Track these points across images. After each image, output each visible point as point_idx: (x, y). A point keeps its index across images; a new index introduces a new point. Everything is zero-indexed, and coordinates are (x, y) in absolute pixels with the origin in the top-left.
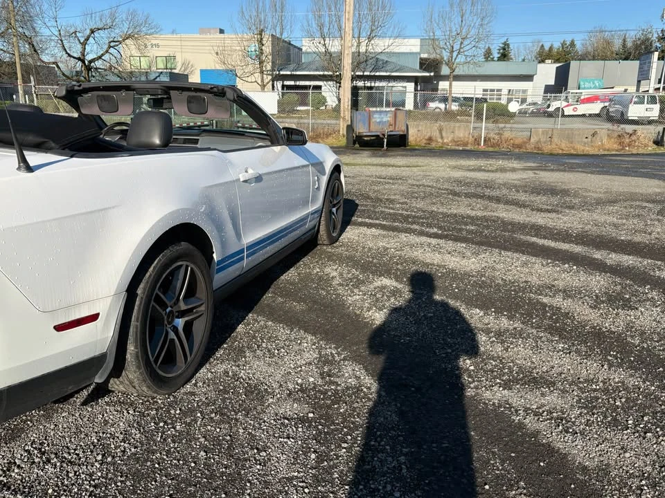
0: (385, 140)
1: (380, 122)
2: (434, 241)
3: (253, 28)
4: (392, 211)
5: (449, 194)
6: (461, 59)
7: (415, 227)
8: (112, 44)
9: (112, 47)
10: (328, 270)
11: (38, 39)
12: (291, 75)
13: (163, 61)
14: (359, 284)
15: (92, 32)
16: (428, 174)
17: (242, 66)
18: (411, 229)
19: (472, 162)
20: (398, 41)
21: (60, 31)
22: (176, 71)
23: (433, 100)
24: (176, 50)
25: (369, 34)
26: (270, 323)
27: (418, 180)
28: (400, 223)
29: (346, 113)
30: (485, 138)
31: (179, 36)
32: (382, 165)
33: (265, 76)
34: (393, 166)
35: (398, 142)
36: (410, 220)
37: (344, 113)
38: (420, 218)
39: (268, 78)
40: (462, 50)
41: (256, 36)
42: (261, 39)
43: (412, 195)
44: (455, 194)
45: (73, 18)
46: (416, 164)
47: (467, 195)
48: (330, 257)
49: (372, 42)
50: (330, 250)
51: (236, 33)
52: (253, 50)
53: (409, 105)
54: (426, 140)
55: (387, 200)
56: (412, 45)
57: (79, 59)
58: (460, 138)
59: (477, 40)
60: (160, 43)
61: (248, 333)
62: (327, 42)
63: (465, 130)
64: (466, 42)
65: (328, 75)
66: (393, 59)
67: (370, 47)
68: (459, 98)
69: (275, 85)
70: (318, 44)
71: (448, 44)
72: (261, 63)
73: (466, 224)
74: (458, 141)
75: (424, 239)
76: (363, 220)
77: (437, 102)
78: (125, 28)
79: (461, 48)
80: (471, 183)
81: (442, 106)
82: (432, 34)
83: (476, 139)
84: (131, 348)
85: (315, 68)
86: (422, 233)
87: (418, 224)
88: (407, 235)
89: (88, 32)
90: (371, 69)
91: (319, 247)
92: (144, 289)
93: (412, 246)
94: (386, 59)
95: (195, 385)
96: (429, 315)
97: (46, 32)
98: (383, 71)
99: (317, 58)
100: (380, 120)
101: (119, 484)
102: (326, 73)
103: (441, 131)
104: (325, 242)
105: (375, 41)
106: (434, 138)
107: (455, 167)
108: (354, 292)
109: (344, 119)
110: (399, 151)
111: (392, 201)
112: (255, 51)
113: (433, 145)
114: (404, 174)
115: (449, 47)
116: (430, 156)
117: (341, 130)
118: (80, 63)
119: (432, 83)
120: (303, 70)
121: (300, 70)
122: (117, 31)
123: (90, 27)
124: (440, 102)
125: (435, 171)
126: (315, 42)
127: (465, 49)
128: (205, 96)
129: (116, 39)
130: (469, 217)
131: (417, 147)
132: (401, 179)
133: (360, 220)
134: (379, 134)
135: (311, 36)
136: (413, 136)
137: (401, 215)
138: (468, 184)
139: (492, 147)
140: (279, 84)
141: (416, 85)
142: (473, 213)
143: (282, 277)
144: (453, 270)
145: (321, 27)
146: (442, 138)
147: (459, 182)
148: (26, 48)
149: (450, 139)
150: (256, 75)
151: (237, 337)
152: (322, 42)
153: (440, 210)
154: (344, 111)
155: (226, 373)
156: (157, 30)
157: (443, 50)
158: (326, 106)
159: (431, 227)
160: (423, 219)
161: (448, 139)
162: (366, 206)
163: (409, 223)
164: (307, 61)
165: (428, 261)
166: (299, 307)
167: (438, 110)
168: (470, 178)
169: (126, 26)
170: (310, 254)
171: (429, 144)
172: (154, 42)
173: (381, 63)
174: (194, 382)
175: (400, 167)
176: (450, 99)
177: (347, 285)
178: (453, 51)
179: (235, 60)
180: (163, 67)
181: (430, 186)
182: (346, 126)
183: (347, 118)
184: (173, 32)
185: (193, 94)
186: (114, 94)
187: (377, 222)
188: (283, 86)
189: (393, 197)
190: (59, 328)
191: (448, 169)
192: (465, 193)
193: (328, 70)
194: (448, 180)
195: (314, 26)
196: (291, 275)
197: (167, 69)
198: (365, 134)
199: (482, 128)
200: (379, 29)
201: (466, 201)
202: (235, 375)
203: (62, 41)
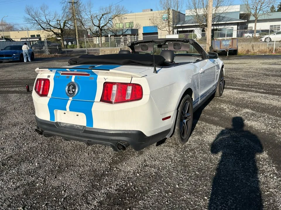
0: (228, 53)
1: (225, 45)
2: (263, 95)
3: (166, 8)
4: (240, 83)
5: (264, 75)
6: (261, 12)
7: (252, 89)
8: (110, 19)
9: (110, 21)
10: (222, 106)
11: (83, 20)
12: (181, 26)
13: (128, 24)
14: (237, 111)
15: (103, 15)
16: (252, 67)
17: (161, 24)
18: (252, 90)
19: (271, 61)
20: (230, 7)
21: (91, 16)
22: (133, 28)
23: (246, 33)
24: (133, 19)
25: (216, 5)
26: (207, 124)
27: (248, 70)
28: (246, 87)
29: (209, 41)
30: (275, 49)
31: (134, 14)
32: (229, 63)
33: (170, 28)
34: (234, 64)
35: (233, 53)
36: (250, 86)
37: (208, 42)
38: (254, 85)
39: (171, 29)
40: (261, 9)
41: (166, 11)
42: (169, 12)
43: (246, 76)
44: (267, 75)
45: (96, 11)
46: (244, 62)
47: (273, 76)
48: (221, 101)
49: (218, 9)
50: (220, 99)
51: (158, 10)
52: (165, 17)
53: (235, 36)
54: (246, 51)
55: (237, 78)
56: (236, 8)
57: (98, 26)
58: (262, 50)
59: (269, 3)
60: (127, 17)
61: (201, 127)
62: (197, 11)
63: (265, 46)
64: (263, 5)
65: (198, 25)
66: (227, 16)
67: (217, 11)
68: (259, 31)
69: (174, 31)
70: (193, 12)
71: (254, 6)
72: (169, 22)
73: (276, 88)
74: (261, 51)
75: (258, 94)
76: (230, 87)
77: (248, 33)
78: (114, 13)
79: (261, 8)
80: (273, 70)
81: (251, 35)
82: (246, 3)
83: (270, 50)
84: (177, 127)
85: (191, 22)
86: (257, 92)
87: (254, 88)
88: (250, 92)
89: (101, 16)
90: (217, 21)
91: (215, 97)
92: (180, 109)
93: (254, 97)
94: (224, 16)
95: (190, 142)
96: (270, 123)
97: (86, 17)
98: (223, 22)
99: (193, 18)
100: (225, 44)
101: (180, 168)
102: (196, 24)
103: (253, 47)
104: (218, 96)
105: (220, 8)
106: (250, 50)
107: (263, 63)
108: (236, 114)
109: (208, 44)
110: (234, 57)
111: (239, 79)
112: (166, 17)
113: (250, 53)
114: (240, 67)
115: (255, 8)
116: (250, 59)
117: (207, 49)
118: (98, 28)
119: (246, 25)
120: (186, 24)
121: (184, 24)
122: (112, 14)
123: (102, 14)
124: (250, 33)
125: (254, 65)
126: (192, 11)
127: (263, 8)
128: (180, 43)
129: (111, 18)
130: (276, 85)
131: (242, 55)
132: (239, 69)
133: (228, 87)
134: (225, 50)
135: (190, 9)
136: (240, 50)
137: (245, 84)
138: (272, 71)
139: (279, 53)
140: (176, 31)
141: (238, 26)
142: (278, 83)
143: (205, 108)
144: (275, 106)
145: (195, 4)
146: (253, 50)
147: (267, 70)
148: (79, 24)
149: (257, 50)
150: (167, 27)
151: (197, 128)
152: (195, 11)
153: (262, 82)
154: (208, 41)
155: (199, 139)
156: (126, 12)
157: (252, 10)
158: (197, 38)
159: (260, 89)
160: (255, 86)
161: (256, 50)
162: (229, 81)
163: (250, 88)
164: (187, 20)
165: (263, 103)
166: (216, 119)
167: (248, 37)
168: (272, 68)
169: (115, 12)
170: (212, 100)
171: (248, 53)
172: (125, 17)
173: (221, 18)
174: (189, 141)
175: (237, 64)
176: (255, 32)
177: (232, 112)
178: (257, 10)
179: (158, 22)
180: (128, 27)
181: (254, 72)
182: (209, 47)
183: (209, 43)
184: (131, 12)
185: (176, 42)
186: (147, 44)
187: (236, 87)
188: (178, 31)
189: (238, 77)
190: (163, 119)
191: (260, 64)
192: (272, 75)
193: (197, 23)
194: (262, 69)
195: (192, 4)
196: (207, 108)
197: (130, 27)
198: (218, 50)
199: (274, 44)
200: (221, 3)
201: (273, 78)
202: (202, 140)
203: (92, 20)
